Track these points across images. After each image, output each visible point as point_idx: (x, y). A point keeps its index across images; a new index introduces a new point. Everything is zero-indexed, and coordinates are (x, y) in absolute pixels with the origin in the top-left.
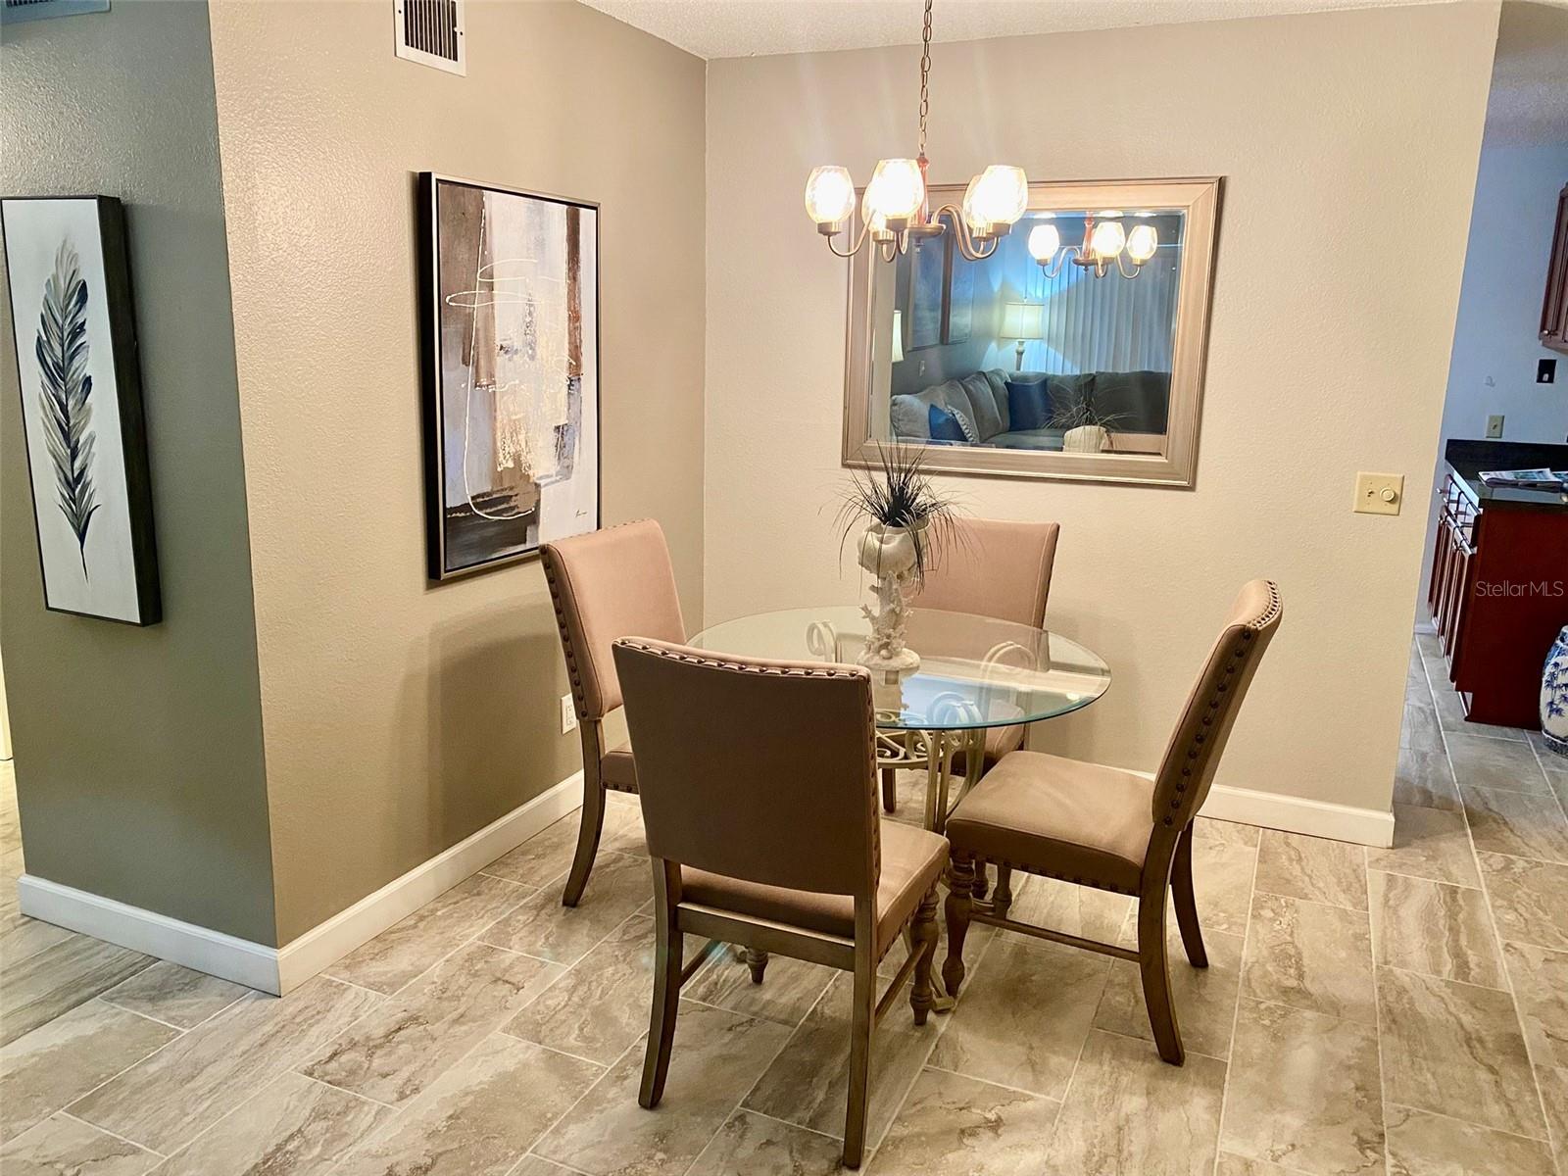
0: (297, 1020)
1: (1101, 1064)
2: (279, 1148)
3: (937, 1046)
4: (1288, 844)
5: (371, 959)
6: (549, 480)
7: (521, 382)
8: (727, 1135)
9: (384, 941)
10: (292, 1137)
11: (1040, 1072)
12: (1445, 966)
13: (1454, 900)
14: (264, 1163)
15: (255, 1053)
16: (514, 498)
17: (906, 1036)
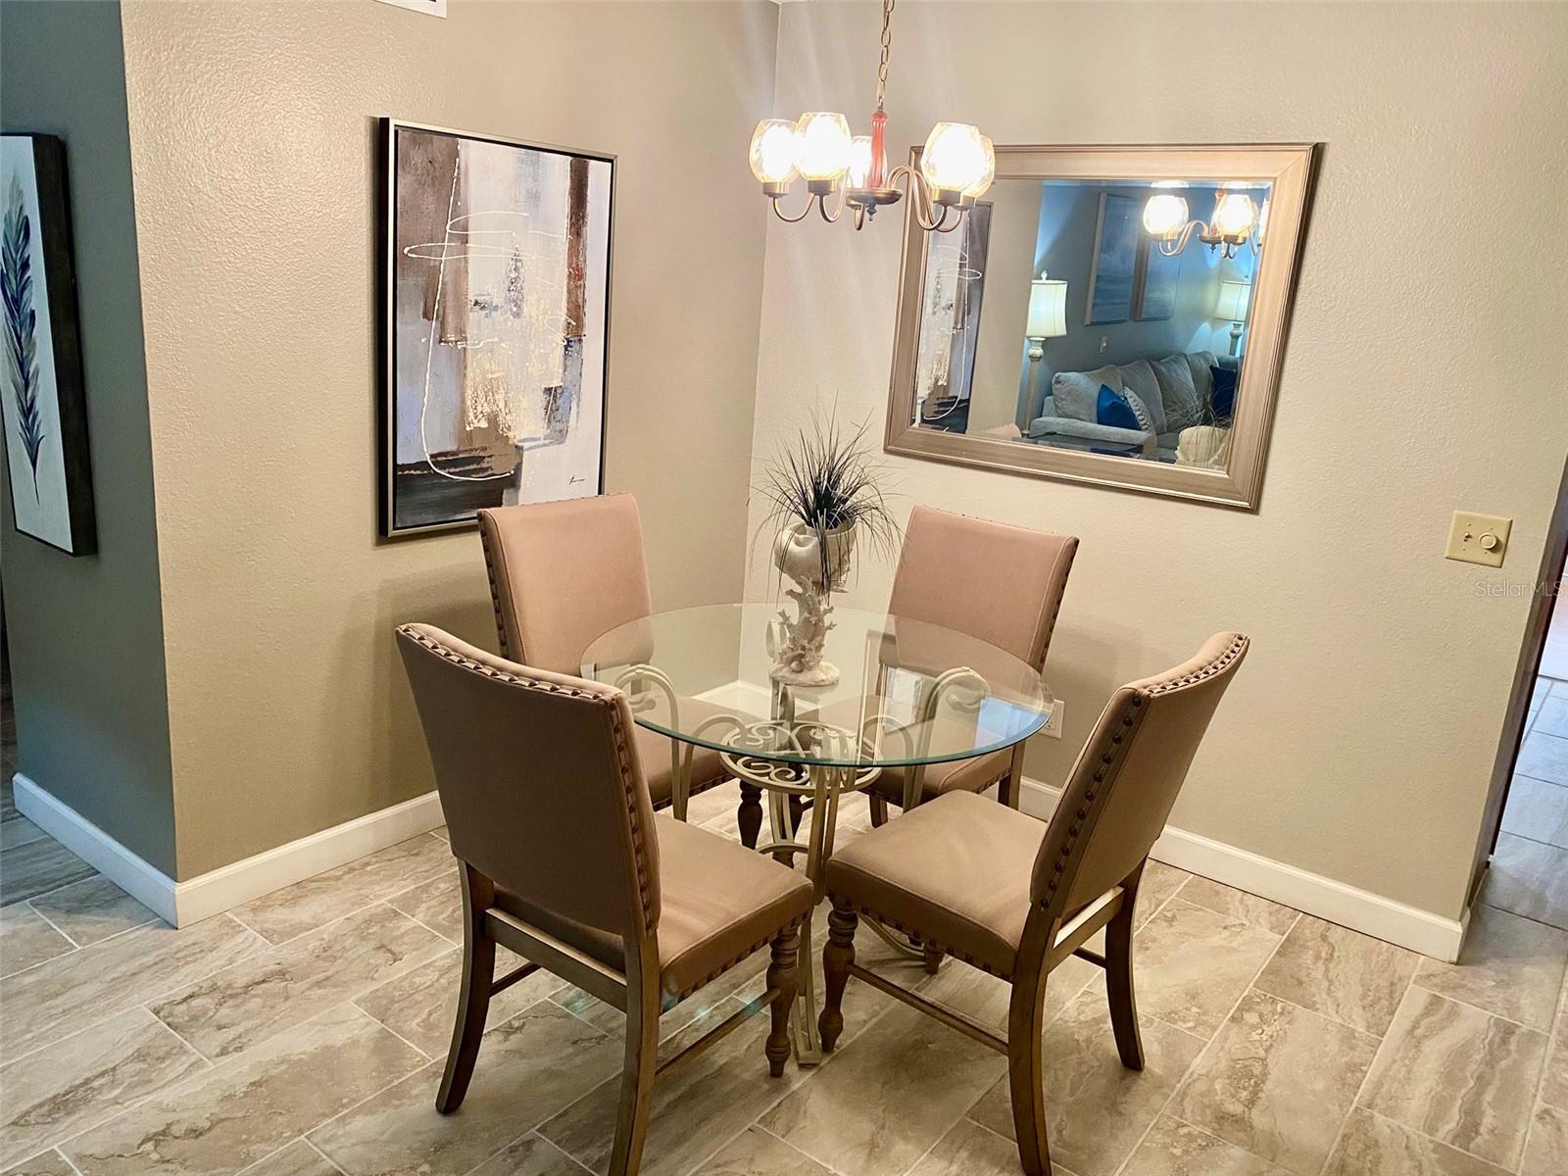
0: (178, 956)
1: (951, 1163)
2: (87, 1081)
3: (779, 1105)
4: (1324, 938)
5: (281, 905)
6: (533, 444)
7: (501, 341)
8: (504, 1160)
9: (300, 889)
10: (103, 1074)
11: (876, 1157)
12: (1447, 1123)
13: (1504, 1041)
14: (64, 1095)
15: (124, 981)
16: (486, 460)
17: (752, 1086)
